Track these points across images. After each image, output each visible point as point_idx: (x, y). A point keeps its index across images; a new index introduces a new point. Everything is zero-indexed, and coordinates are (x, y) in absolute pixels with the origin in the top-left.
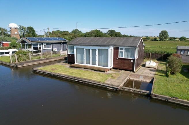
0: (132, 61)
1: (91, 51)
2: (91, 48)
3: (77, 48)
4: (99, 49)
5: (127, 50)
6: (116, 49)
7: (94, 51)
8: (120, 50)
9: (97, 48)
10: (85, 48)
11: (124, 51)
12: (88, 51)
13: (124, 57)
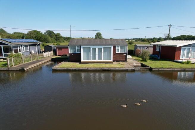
0: (125, 55)
1: (97, 49)
2: (97, 47)
4: (104, 48)
5: (121, 48)
6: (114, 47)
7: (100, 50)
8: (117, 48)
9: (102, 47)
10: (92, 47)
11: (119, 48)
12: (94, 50)
13: (119, 53)
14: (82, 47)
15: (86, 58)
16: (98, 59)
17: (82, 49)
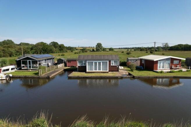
0: (117, 67)
1: (98, 63)
2: (98, 62)
3: (88, 62)
4: (102, 62)
5: (115, 62)
6: (110, 62)
7: (100, 63)
8: (111, 62)
9: (101, 62)
10: (94, 62)
11: (113, 62)
12: (96, 63)
13: (113, 65)
14: (87, 61)
15: (90, 69)
16: (98, 70)
17: (87, 63)
